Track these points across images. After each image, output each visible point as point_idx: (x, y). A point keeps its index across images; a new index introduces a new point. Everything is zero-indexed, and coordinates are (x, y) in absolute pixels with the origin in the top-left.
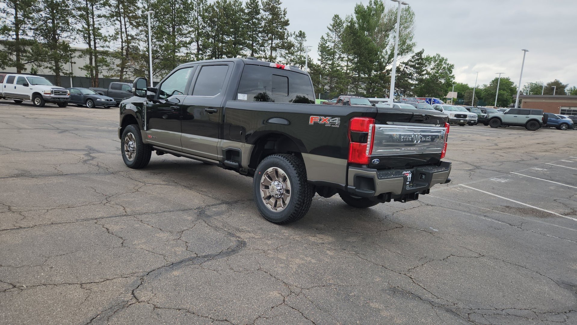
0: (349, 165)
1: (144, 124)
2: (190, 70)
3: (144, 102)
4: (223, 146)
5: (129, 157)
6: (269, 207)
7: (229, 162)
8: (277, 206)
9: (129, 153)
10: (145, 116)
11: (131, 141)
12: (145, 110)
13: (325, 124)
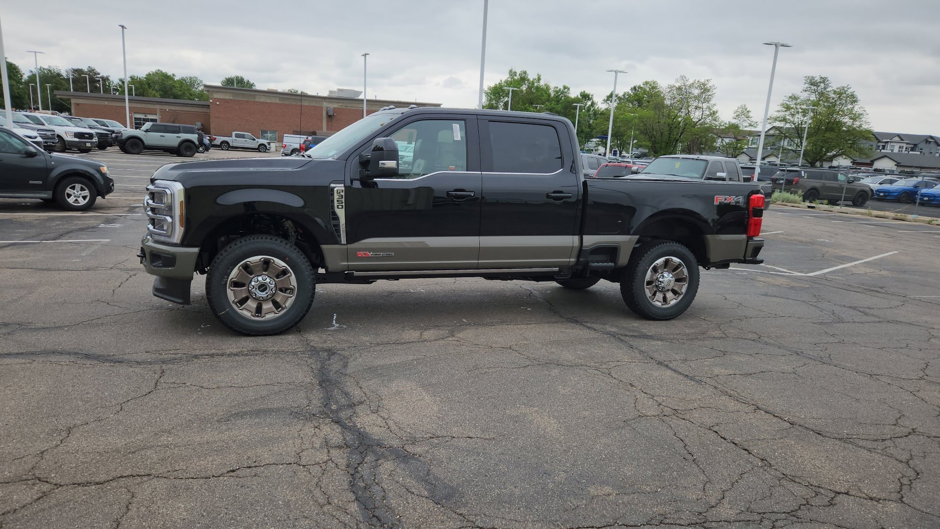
0: (749, 238)
1: (338, 231)
2: (458, 125)
3: (332, 185)
4: (584, 244)
5: (253, 314)
6: (659, 304)
7: (596, 264)
8: (668, 300)
9: (252, 304)
10: (341, 213)
11: (261, 275)
12: (342, 203)
13: (730, 203)
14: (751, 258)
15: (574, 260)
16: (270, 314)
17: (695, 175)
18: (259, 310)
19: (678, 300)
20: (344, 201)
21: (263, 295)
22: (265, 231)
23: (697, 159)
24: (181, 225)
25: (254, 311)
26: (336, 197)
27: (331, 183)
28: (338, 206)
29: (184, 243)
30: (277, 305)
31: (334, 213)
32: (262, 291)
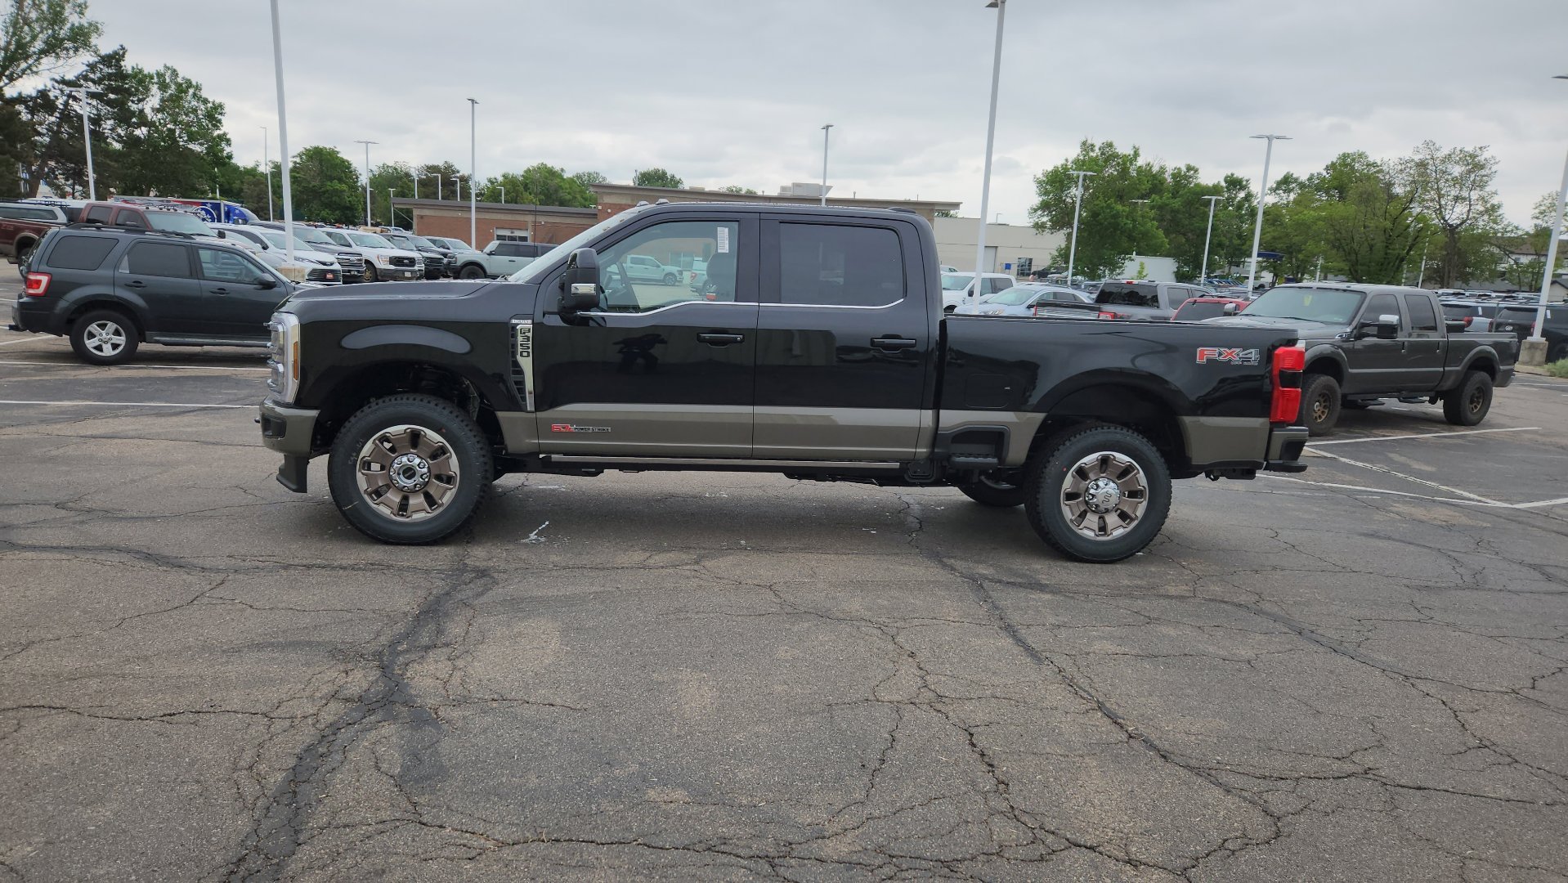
0: (1275, 425)
1: (522, 390)
2: (727, 230)
3: (514, 321)
4: (940, 425)
5: (395, 512)
6: (1090, 534)
7: (962, 459)
8: (1109, 527)
9: (394, 498)
10: (526, 364)
11: (407, 454)
12: (529, 348)
13: (1230, 361)
14: (1281, 462)
15: (925, 450)
16: (420, 512)
17: (1336, 319)
18: (403, 507)
19: (1128, 530)
20: (530, 346)
21: (410, 483)
22: (414, 388)
23: (1345, 291)
24: (295, 376)
25: (396, 507)
26: (520, 339)
27: (513, 317)
28: (521, 353)
29: (299, 403)
30: (431, 501)
31: (516, 364)
32: (409, 478)
